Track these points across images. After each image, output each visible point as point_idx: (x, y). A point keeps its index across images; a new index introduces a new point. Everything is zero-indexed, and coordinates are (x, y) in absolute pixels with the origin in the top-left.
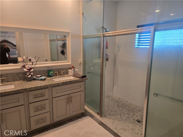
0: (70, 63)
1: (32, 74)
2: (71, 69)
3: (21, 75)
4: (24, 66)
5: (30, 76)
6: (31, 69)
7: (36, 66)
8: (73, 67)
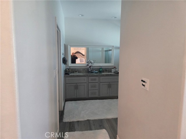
0: (113, 65)
1: (91, 69)
2: (113, 68)
3: (86, 70)
4: (88, 65)
5: (90, 70)
6: (91, 66)
7: (94, 65)
8: (115, 67)
